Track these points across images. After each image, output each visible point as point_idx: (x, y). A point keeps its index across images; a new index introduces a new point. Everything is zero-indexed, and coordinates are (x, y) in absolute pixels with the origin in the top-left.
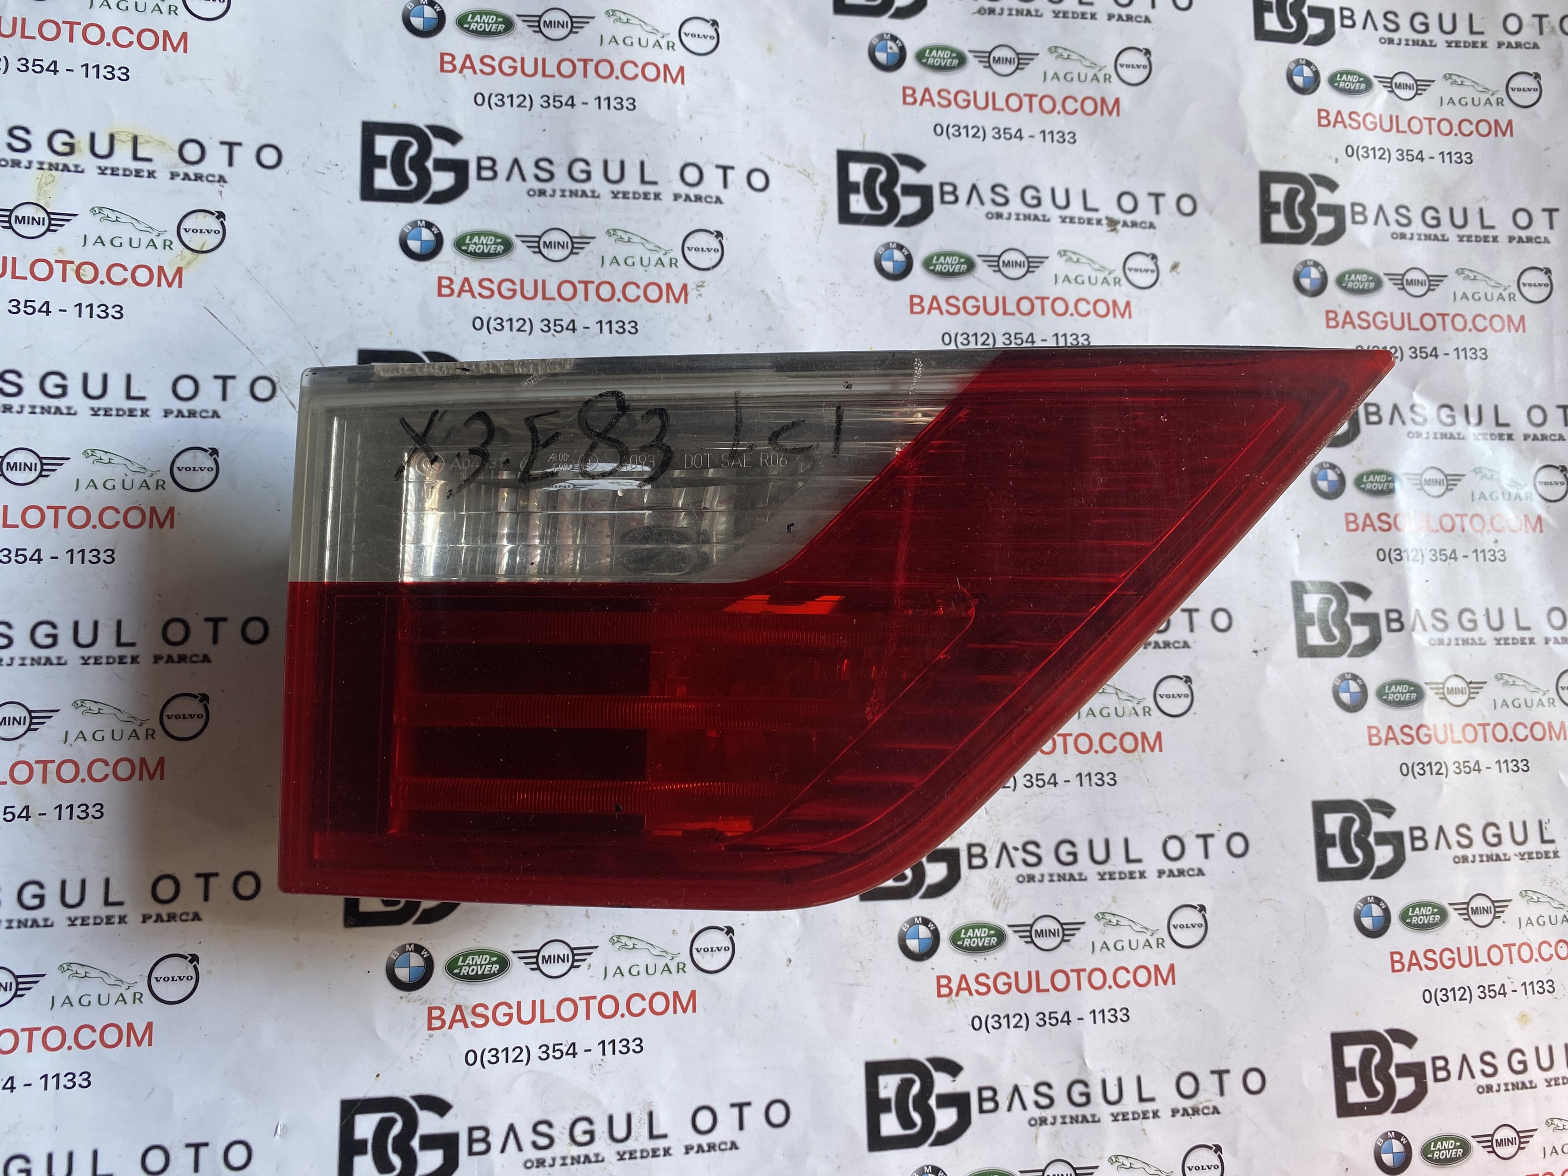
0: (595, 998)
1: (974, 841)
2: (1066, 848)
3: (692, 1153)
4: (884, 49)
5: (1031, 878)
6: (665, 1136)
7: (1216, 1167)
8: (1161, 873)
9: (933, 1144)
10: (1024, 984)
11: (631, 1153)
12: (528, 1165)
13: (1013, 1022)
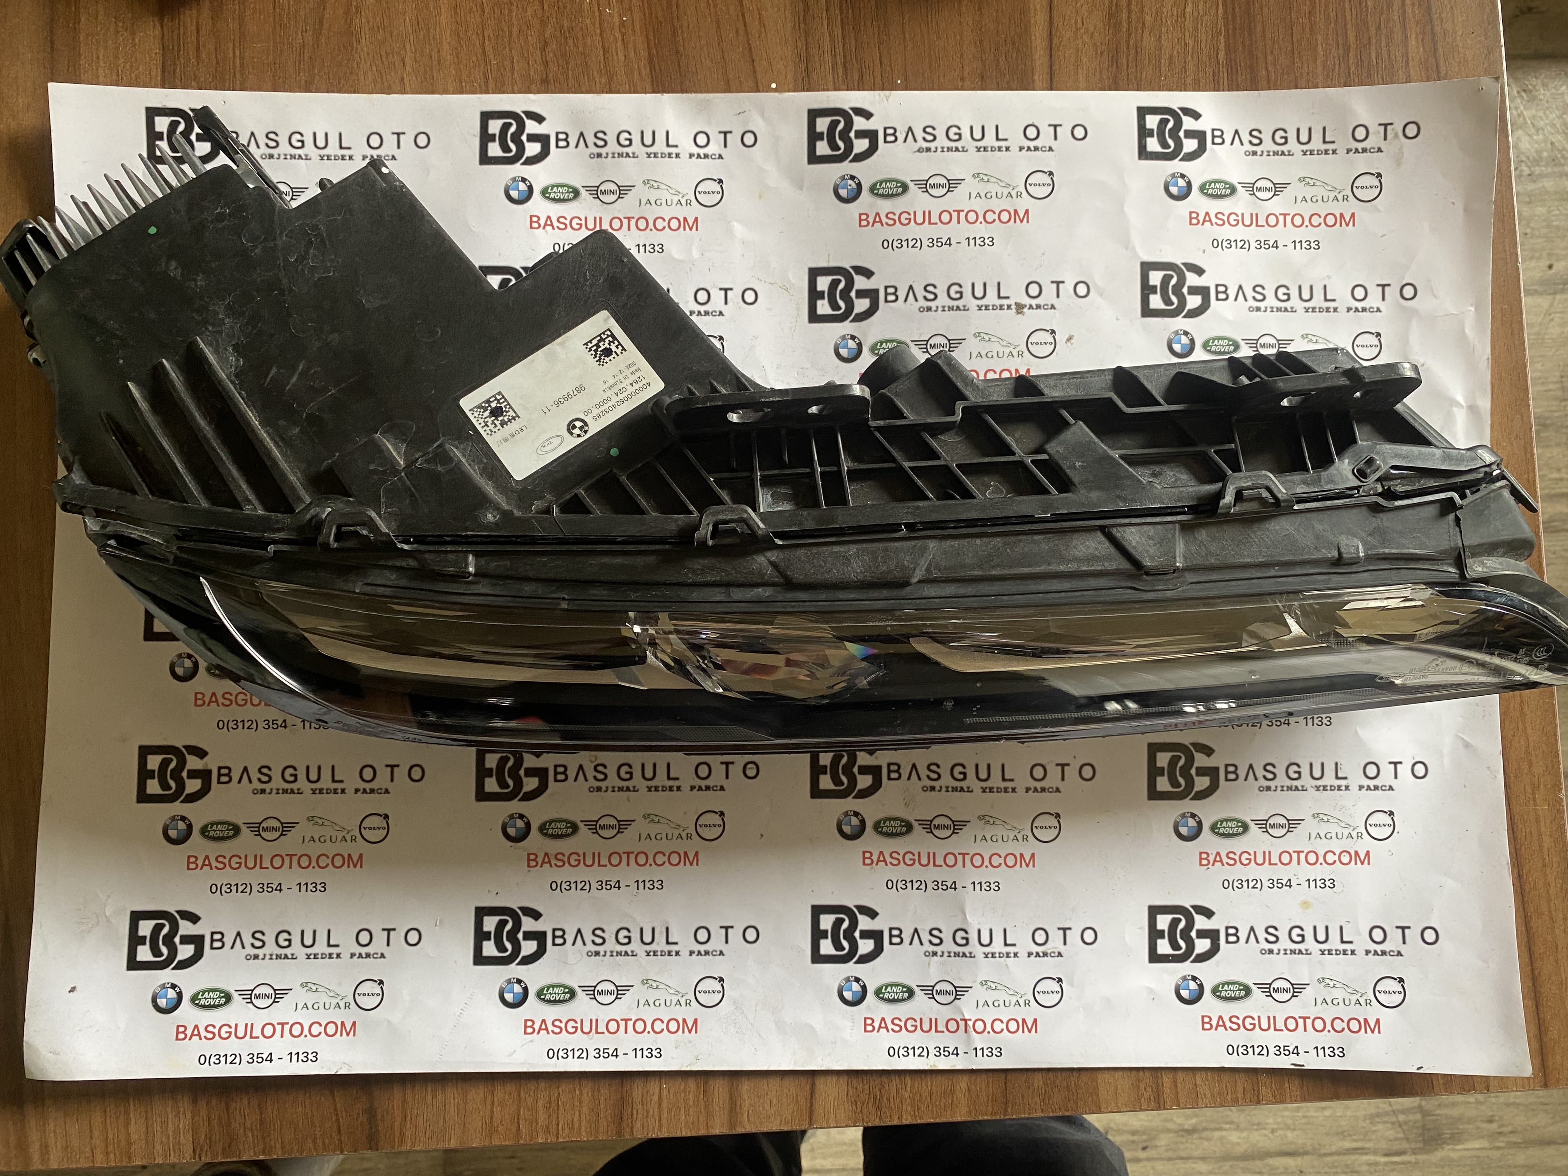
0: (633, 853)
1: (892, 761)
2: (959, 769)
3: (694, 955)
4: (845, 187)
5: (933, 789)
6: (676, 943)
7: (1057, 992)
8: (1028, 790)
9: (856, 962)
10: (924, 861)
11: (654, 952)
12: (589, 954)
13: (916, 885)
